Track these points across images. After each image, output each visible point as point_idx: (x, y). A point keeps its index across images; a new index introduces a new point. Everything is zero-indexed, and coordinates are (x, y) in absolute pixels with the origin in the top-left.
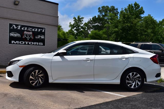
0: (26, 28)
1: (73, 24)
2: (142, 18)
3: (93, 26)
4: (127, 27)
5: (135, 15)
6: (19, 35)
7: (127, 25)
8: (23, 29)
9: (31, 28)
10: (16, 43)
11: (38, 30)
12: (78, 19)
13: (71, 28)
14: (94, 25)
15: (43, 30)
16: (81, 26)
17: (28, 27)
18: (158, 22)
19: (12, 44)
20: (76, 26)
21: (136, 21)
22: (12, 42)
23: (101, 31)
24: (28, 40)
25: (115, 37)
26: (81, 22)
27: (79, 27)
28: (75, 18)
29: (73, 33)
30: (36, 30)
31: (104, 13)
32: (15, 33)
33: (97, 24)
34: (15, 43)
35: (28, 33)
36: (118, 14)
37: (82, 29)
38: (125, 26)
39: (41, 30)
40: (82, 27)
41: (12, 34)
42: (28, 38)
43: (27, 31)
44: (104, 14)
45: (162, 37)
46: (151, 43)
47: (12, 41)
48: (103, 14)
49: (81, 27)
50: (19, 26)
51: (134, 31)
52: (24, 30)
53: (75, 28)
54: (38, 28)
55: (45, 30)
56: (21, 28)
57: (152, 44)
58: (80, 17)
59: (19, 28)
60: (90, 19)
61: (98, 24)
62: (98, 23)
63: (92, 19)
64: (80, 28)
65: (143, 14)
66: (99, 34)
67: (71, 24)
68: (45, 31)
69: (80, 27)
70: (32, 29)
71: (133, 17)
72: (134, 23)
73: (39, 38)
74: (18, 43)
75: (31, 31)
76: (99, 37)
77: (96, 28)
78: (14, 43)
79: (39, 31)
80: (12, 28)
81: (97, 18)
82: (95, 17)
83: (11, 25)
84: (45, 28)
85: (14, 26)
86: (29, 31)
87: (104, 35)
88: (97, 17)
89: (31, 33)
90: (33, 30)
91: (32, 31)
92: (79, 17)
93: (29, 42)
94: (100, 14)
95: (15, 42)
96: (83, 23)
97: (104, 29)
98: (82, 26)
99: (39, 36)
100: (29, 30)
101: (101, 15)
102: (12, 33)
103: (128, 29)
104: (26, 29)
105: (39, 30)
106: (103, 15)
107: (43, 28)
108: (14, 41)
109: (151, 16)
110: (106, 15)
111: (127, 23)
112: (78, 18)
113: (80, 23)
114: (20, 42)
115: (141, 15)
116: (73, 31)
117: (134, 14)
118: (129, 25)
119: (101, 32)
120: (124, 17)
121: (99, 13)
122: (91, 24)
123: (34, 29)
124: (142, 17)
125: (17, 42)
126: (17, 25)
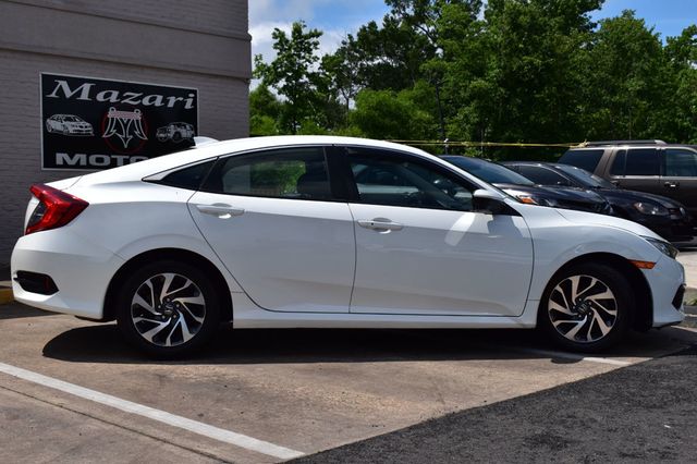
0: (115, 94)
1: (270, 64)
2: (595, 25)
3: (365, 71)
4: (529, 70)
5: (563, 12)
6: (88, 124)
7: (531, 63)
8: (100, 97)
9: (137, 95)
10: (73, 162)
11: (165, 101)
12: (295, 38)
13: (265, 82)
14: (370, 63)
15: (190, 101)
16: (309, 70)
17: (123, 88)
18: (665, 44)
19: (59, 166)
20: (286, 71)
21: (568, 41)
22: (60, 157)
23: (404, 93)
24: (126, 146)
25: (474, 119)
26: (309, 51)
27: (298, 75)
28: (279, 35)
29: (271, 103)
30: (158, 102)
31: (411, 7)
32: (68, 119)
33: (380, 61)
34: (70, 162)
35: (125, 116)
36: (478, 11)
37: (313, 87)
38: (520, 68)
39: (181, 99)
40: (312, 76)
41: (56, 125)
42: (126, 139)
43: (120, 107)
44: (412, 13)
45: (690, 115)
46: (662, 145)
47: (58, 155)
48: (410, 11)
49: (308, 75)
50: (86, 87)
51: (559, 87)
52: (107, 105)
53: (282, 83)
54: (167, 92)
55: (195, 99)
56: (93, 93)
57: (663, 148)
58: (305, 32)
59: (85, 96)
60: (350, 37)
61: (385, 58)
62: (389, 56)
63: (358, 35)
64: (302, 84)
65: (596, 10)
66: (399, 107)
67: (264, 62)
68: (194, 103)
69: (305, 79)
70: (141, 98)
71: (552, 22)
72: (558, 51)
73: (171, 135)
74: (83, 162)
75: (136, 106)
76: (395, 122)
77: (376, 78)
78: (65, 165)
79: (171, 104)
80: (53, 95)
81: (383, 30)
82: (373, 25)
83: (49, 83)
84: (194, 92)
85: (64, 84)
86: (130, 108)
87: (419, 112)
88: (380, 26)
89: (137, 116)
90: (146, 101)
91: (141, 106)
92: (297, 31)
93: (131, 156)
94: (393, 12)
95: (72, 157)
96: (316, 59)
97: (416, 85)
98: (316, 71)
99: (172, 129)
100: (127, 101)
101: (397, 17)
102: (56, 116)
103: (533, 80)
104: (114, 98)
105: (172, 101)
106: (406, 17)
107: (185, 93)
108: (66, 156)
109: (636, 17)
110: (420, 17)
111: (527, 54)
112: (293, 33)
113: (304, 58)
114: (93, 159)
115: (588, 14)
116: (272, 98)
117: (557, 8)
118: (538, 62)
119: (403, 99)
120: (515, 26)
121: (391, 8)
122: (352, 59)
123: (148, 98)
124: (593, 21)
125: (77, 156)
126: (75, 83)
